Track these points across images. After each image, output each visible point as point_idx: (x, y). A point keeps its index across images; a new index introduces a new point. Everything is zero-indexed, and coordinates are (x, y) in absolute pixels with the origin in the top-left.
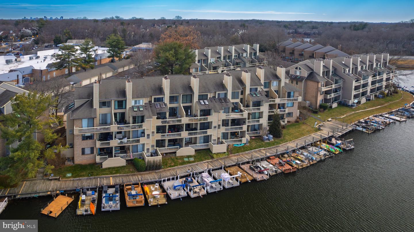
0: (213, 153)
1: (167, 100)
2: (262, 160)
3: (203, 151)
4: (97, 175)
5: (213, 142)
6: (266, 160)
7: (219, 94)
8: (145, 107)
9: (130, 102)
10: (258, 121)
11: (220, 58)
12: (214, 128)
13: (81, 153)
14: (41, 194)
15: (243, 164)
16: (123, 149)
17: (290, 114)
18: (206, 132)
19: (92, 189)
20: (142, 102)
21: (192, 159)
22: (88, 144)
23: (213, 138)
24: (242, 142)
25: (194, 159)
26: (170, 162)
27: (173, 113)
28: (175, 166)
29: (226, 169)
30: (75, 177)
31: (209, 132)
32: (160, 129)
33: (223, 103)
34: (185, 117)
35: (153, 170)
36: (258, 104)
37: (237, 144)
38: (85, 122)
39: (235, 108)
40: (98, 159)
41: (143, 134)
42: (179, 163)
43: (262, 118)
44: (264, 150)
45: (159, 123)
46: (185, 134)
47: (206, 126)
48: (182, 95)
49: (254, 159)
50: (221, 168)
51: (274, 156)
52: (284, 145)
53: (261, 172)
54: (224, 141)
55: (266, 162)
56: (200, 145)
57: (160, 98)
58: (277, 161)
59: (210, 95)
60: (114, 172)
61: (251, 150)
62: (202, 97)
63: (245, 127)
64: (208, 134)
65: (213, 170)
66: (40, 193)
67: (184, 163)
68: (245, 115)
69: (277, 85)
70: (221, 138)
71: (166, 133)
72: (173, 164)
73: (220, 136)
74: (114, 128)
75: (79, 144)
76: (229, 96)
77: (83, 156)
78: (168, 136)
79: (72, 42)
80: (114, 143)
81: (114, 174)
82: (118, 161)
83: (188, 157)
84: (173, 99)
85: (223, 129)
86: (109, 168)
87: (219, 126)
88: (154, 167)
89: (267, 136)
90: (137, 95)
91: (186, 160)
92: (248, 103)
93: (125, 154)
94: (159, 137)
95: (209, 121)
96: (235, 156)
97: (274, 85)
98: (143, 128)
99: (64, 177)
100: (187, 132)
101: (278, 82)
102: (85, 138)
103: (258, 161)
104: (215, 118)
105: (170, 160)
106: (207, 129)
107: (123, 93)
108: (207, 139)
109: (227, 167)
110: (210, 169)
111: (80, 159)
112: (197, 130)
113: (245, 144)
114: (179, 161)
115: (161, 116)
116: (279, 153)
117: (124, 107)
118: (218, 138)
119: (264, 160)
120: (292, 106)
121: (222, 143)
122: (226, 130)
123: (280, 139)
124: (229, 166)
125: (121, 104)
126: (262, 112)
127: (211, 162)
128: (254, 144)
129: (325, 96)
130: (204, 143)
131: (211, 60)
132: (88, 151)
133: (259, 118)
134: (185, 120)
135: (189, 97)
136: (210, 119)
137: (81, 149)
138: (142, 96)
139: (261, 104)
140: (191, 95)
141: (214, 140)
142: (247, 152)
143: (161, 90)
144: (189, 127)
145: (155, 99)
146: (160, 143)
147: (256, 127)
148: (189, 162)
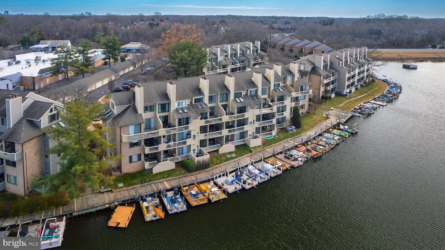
0: (251, 147)
1: (206, 100)
2: (292, 148)
3: (241, 146)
4: (150, 181)
5: (249, 137)
6: (295, 149)
7: (251, 91)
8: (188, 108)
9: (174, 105)
10: (282, 114)
11: (227, 56)
12: (250, 123)
13: (128, 161)
14: (99, 208)
15: (278, 154)
16: (169, 154)
17: (303, 106)
18: (243, 128)
19: (151, 195)
20: (185, 103)
21: (234, 155)
22: (136, 150)
23: (249, 133)
24: (272, 135)
25: (236, 155)
26: (215, 160)
28: (220, 163)
29: (266, 160)
30: (128, 186)
31: (246, 128)
32: (203, 129)
33: (255, 100)
34: (225, 116)
35: (203, 169)
36: (281, 99)
37: (268, 137)
38: (132, 129)
39: (265, 104)
40: (147, 165)
41: (189, 136)
42: (223, 160)
43: (286, 111)
44: (290, 140)
45: (202, 123)
46: (225, 132)
47: (242, 123)
48: (220, 94)
49: (286, 149)
50: (261, 160)
51: (300, 144)
52: (305, 134)
53: (296, 159)
54: (257, 135)
55: (294, 150)
56: (238, 142)
57: (200, 98)
58: (304, 148)
59: (244, 93)
60: (166, 176)
61: (281, 141)
62: (237, 95)
63: (274, 121)
64: (245, 130)
65: (255, 163)
66: (97, 207)
67: (227, 160)
68: (275, 109)
69: (291, 80)
70: (255, 133)
71: (207, 133)
72: (218, 162)
73: (254, 131)
74: (162, 132)
75: (127, 151)
76: (260, 93)
77: (131, 164)
78: (209, 136)
79: (46, 44)
80: (162, 147)
81: (166, 178)
82: (167, 165)
83: (230, 153)
84: (211, 99)
85: (257, 125)
86: (160, 173)
87: (254, 121)
88: (203, 166)
89: (290, 127)
90: (180, 97)
91: (229, 156)
92: (272, 98)
93: (173, 157)
94: (202, 137)
95: (246, 117)
96: (268, 148)
97: (289, 80)
98: (190, 129)
99: (117, 187)
100: (228, 130)
101: (291, 77)
102: (132, 145)
103: (289, 150)
104: (251, 114)
105: (214, 158)
106: (244, 126)
107: (166, 96)
108: (243, 135)
109: (266, 159)
110: (253, 162)
111: (127, 168)
112: (234, 127)
113: (274, 136)
114: (223, 158)
115: (204, 116)
116: (303, 141)
117: (167, 110)
118: (253, 133)
119: (293, 149)
120: (304, 98)
121: (256, 137)
122: (259, 124)
123: (300, 129)
124: (267, 158)
125: (164, 108)
126: (286, 106)
127: (251, 156)
128: (282, 136)
129: (325, 88)
130: (240, 139)
132: (135, 158)
133: (283, 111)
134: (225, 118)
135: (225, 96)
136: (246, 115)
137: (128, 157)
138: (185, 98)
139: (284, 99)
140: (227, 93)
141: (250, 135)
142: (278, 143)
143: (199, 91)
144: (229, 126)
145: (195, 99)
146: (203, 143)
147: (280, 120)
148: (232, 158)
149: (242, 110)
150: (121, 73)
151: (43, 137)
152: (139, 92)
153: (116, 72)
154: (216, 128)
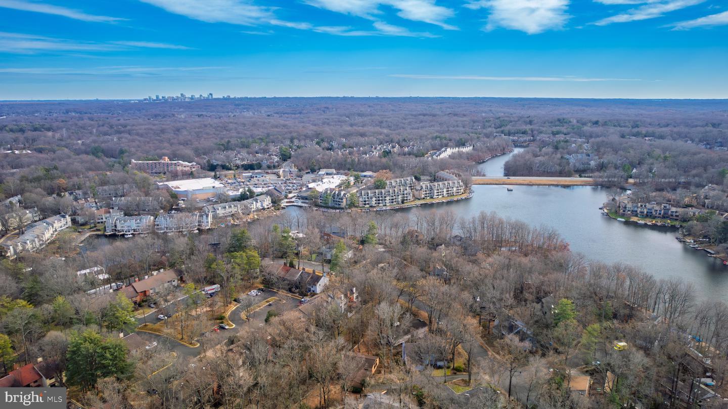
9: (370, 195)
16: (368, 204)
17: (409, 200)
20: (372, 195)
22: (362, 203)
27: (378, 197)
32: (376, 200)
36: (398, 196)
39: (392, 196)
46: (381, 202)
47: (385, 200)
56: (384, 204)
74: (367, 200)
75: (360, 203)
78: (377, 202)
80: (367, 202)
82: (367, 206)
84: (378, 194)
88: (375, 207)
97: (406, 192)
104: (388, 198)
107: (368, 193)
108: (386, 203)
115: (376, 198)
125: (368, 195)
131: (393, 184)
134: (381, 199)
135: (382, 194)
143: (376, 193)
144: (382, 200)
146: (376, 203)
149: (385, 197)
150: (361, 188)
151: (347, 199)
152: (363, 192)
153: (359, 187)
154: (379, 200)
